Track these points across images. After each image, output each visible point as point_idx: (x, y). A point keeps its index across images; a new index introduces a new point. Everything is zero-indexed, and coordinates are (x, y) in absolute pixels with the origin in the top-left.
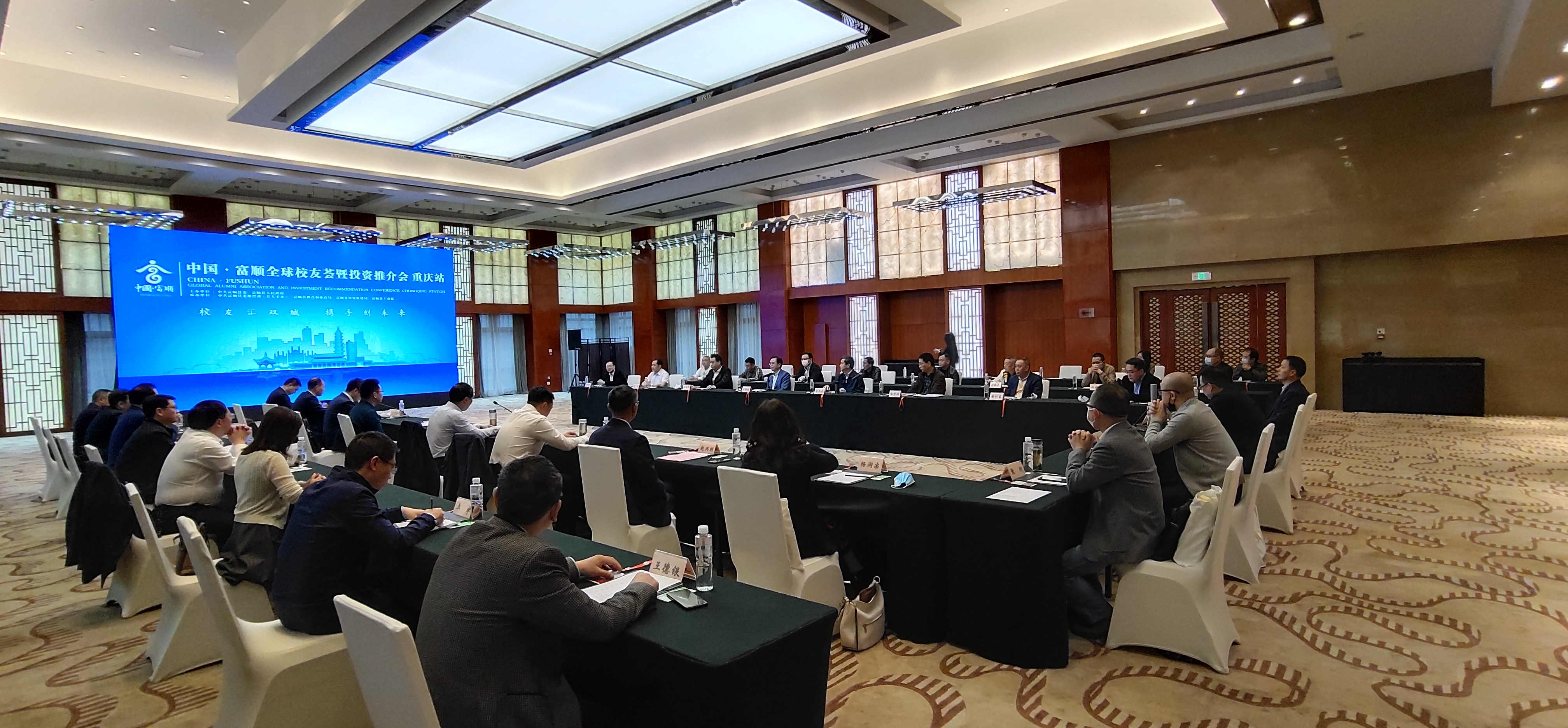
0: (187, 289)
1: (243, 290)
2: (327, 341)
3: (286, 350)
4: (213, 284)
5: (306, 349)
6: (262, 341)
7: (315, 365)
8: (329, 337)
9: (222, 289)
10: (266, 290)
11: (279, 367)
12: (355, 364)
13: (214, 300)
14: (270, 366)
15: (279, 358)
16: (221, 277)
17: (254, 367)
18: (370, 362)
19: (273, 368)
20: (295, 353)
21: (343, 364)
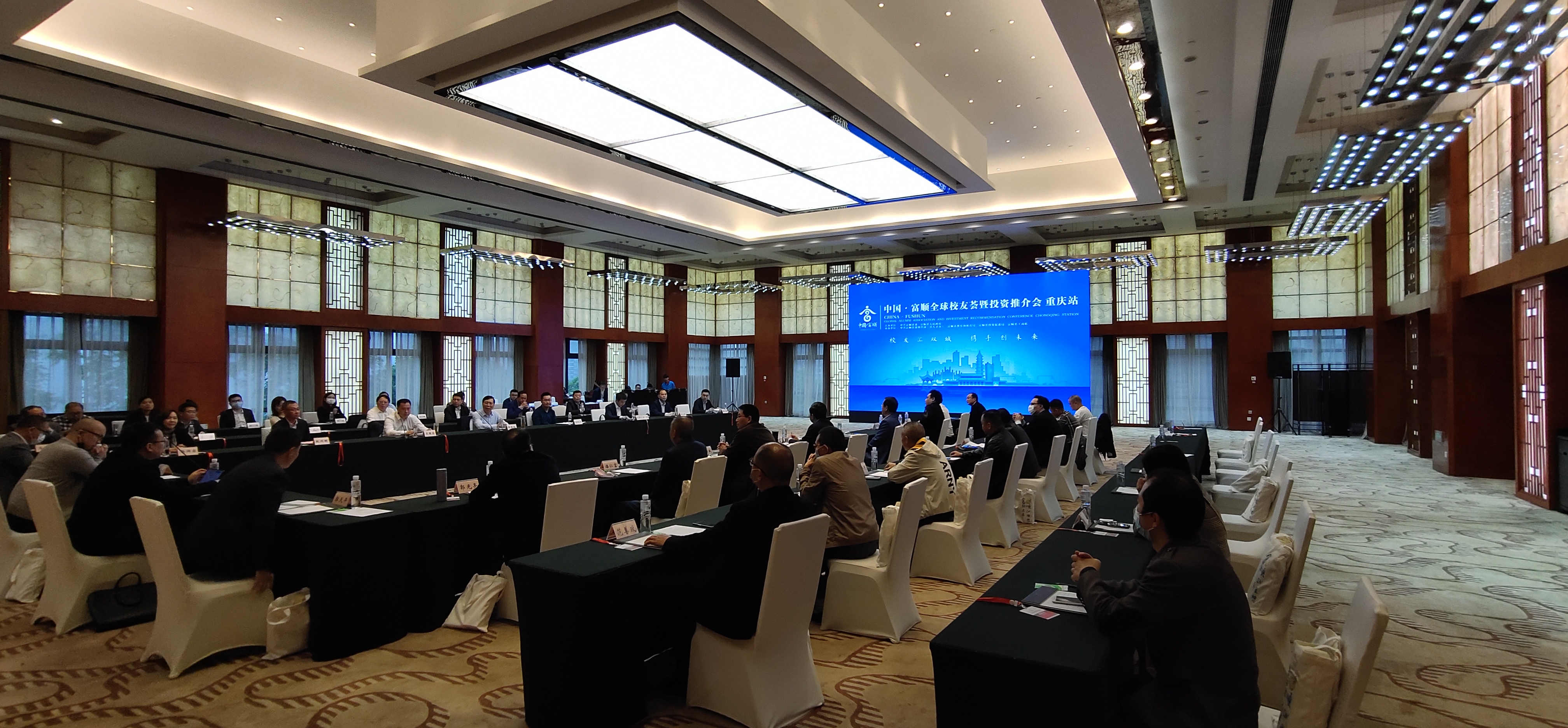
0: (883, 324)
1: (915, 323)
2: (970, 363)
3: (941, 370)
4: (897, 320)
5: (955, 370)
6: (925, 361)
7: (961, 383)
8: (972, 360)
9: (903, 323)
10: (929, 322)
11: (936, 383)
12: (992, 383)
13: (899, 333)
14: (930, 382)
15: (936, 376)
16: (902, 314)
17: (920, 382)
18: (1004, 383)
19: (932, 384)
20: (947, 373)
21: (982, 383)
